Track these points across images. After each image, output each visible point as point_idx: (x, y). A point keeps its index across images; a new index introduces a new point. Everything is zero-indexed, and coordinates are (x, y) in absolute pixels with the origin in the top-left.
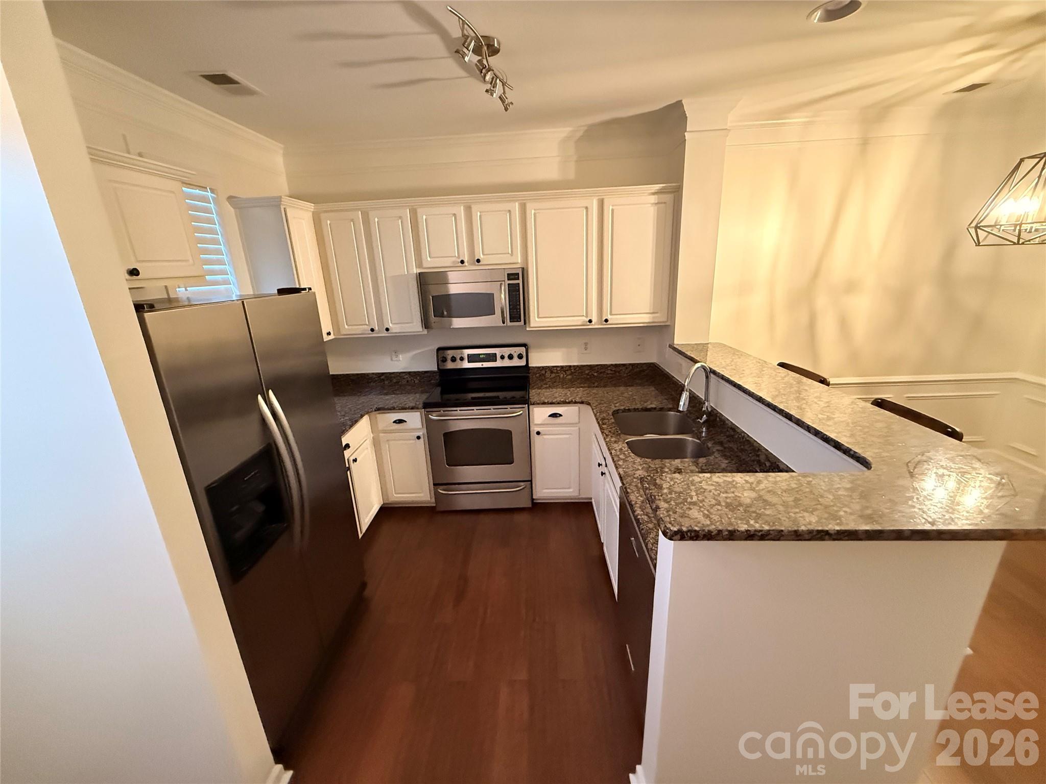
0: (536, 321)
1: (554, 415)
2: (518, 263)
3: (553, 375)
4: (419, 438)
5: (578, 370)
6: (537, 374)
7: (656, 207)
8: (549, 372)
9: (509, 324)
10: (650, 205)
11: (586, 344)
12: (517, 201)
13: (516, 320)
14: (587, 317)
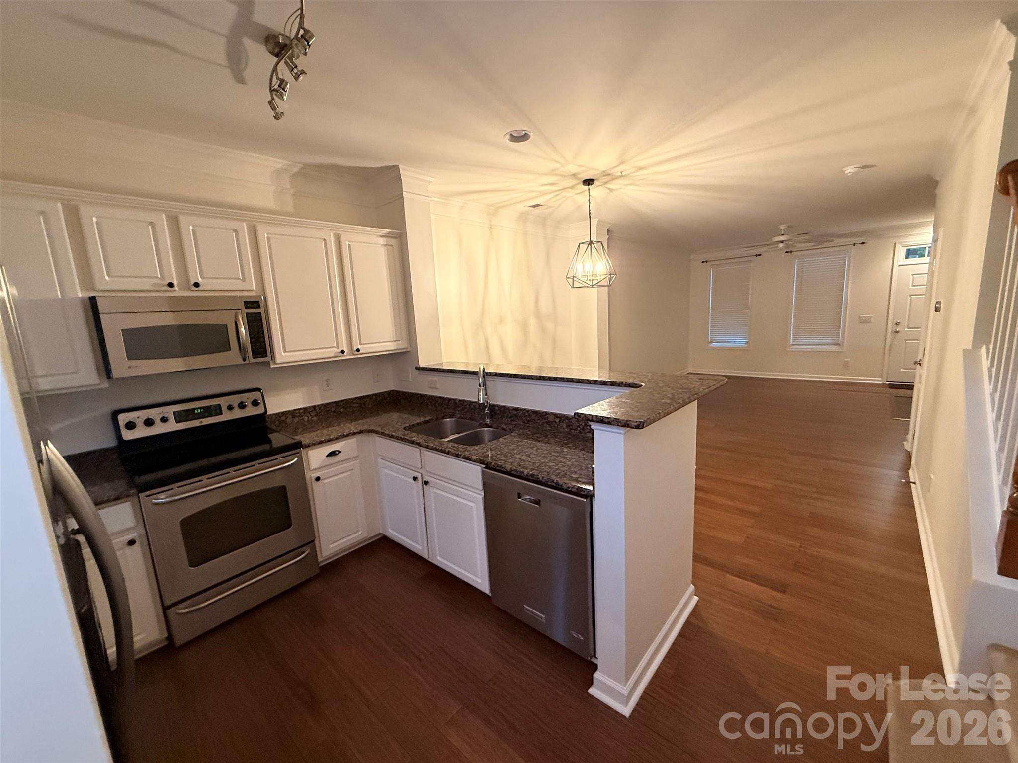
0: (283, 356)
1: (332, 454)
2: (253, 290)
3: (296, 420)
4: (131, 543)
5: (324, 409)
6: (275, 422)
7: (386, 248)
8: (290, 417)
9: (252, 360)
10: (380, 246)
11: (327, 380)
12: (245, 220)
13: (261, 355)
14: (338, 347)
